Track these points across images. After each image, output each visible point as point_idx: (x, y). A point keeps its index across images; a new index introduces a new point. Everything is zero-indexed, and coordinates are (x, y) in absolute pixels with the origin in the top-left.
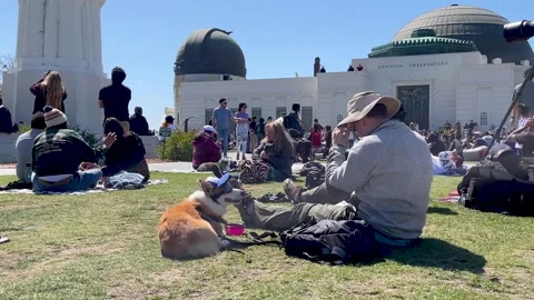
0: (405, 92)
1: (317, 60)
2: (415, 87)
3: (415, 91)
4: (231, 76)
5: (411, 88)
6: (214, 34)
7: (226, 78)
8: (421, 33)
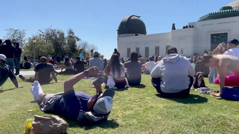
0: (215, 37)
1: (174, 25)
2: (220, 34)
3: (220, 36)
4: (139, 34)
5: (218, 35)
6: (132, 18)
7: (136, 35)
8: (225, 8)
